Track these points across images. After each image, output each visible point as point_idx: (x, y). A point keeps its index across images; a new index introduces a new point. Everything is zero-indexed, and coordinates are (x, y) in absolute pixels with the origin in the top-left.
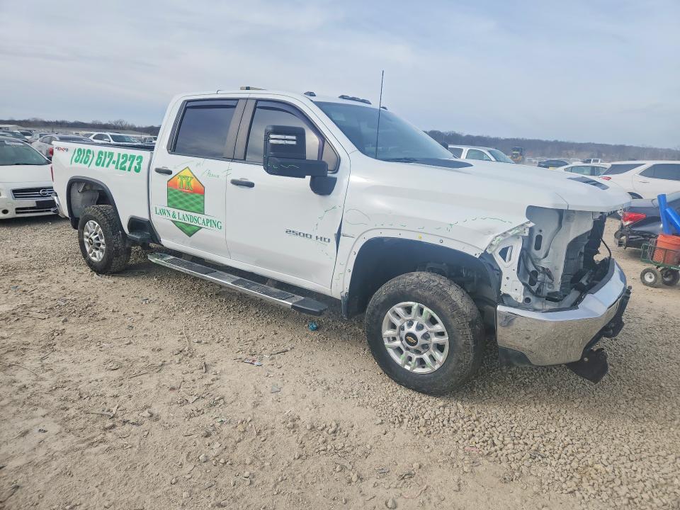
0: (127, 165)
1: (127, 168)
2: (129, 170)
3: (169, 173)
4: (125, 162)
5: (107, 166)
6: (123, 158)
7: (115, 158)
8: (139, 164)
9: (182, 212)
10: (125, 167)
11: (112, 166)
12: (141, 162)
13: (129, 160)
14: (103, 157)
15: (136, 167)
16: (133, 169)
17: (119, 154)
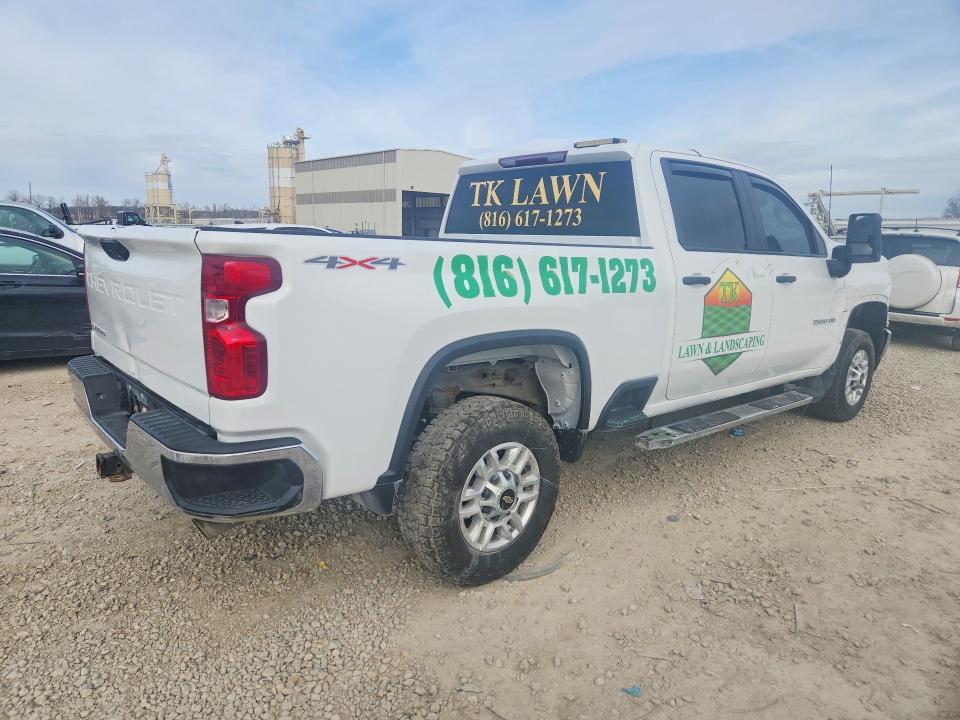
0: (627, 278)
1: (628, 288)
2: (633, 290)
3: (706, 281)
4: (619, 275)
5: (582, 290)
6: (612, 268)
7: (593, 269)
8: (649, 274)
9: (720, 340)
10: (623, 284)
11: (593, 289)
12: (652, 269)
13: (628, 270)
14: (558, 271)
15: (645, 282)
16: (640, 285)
17: (602, 261)
